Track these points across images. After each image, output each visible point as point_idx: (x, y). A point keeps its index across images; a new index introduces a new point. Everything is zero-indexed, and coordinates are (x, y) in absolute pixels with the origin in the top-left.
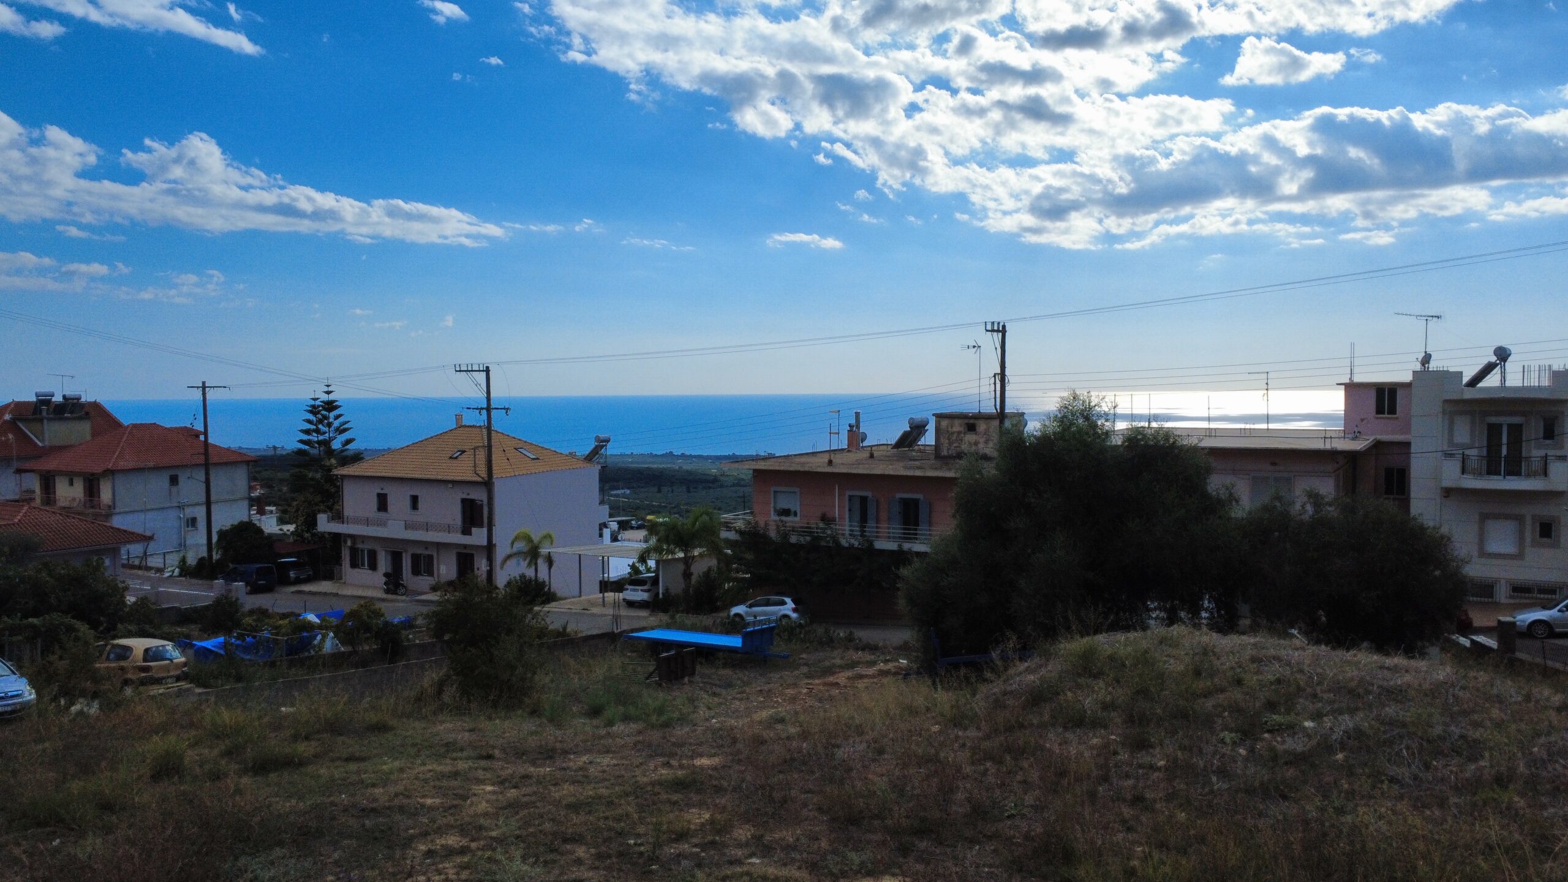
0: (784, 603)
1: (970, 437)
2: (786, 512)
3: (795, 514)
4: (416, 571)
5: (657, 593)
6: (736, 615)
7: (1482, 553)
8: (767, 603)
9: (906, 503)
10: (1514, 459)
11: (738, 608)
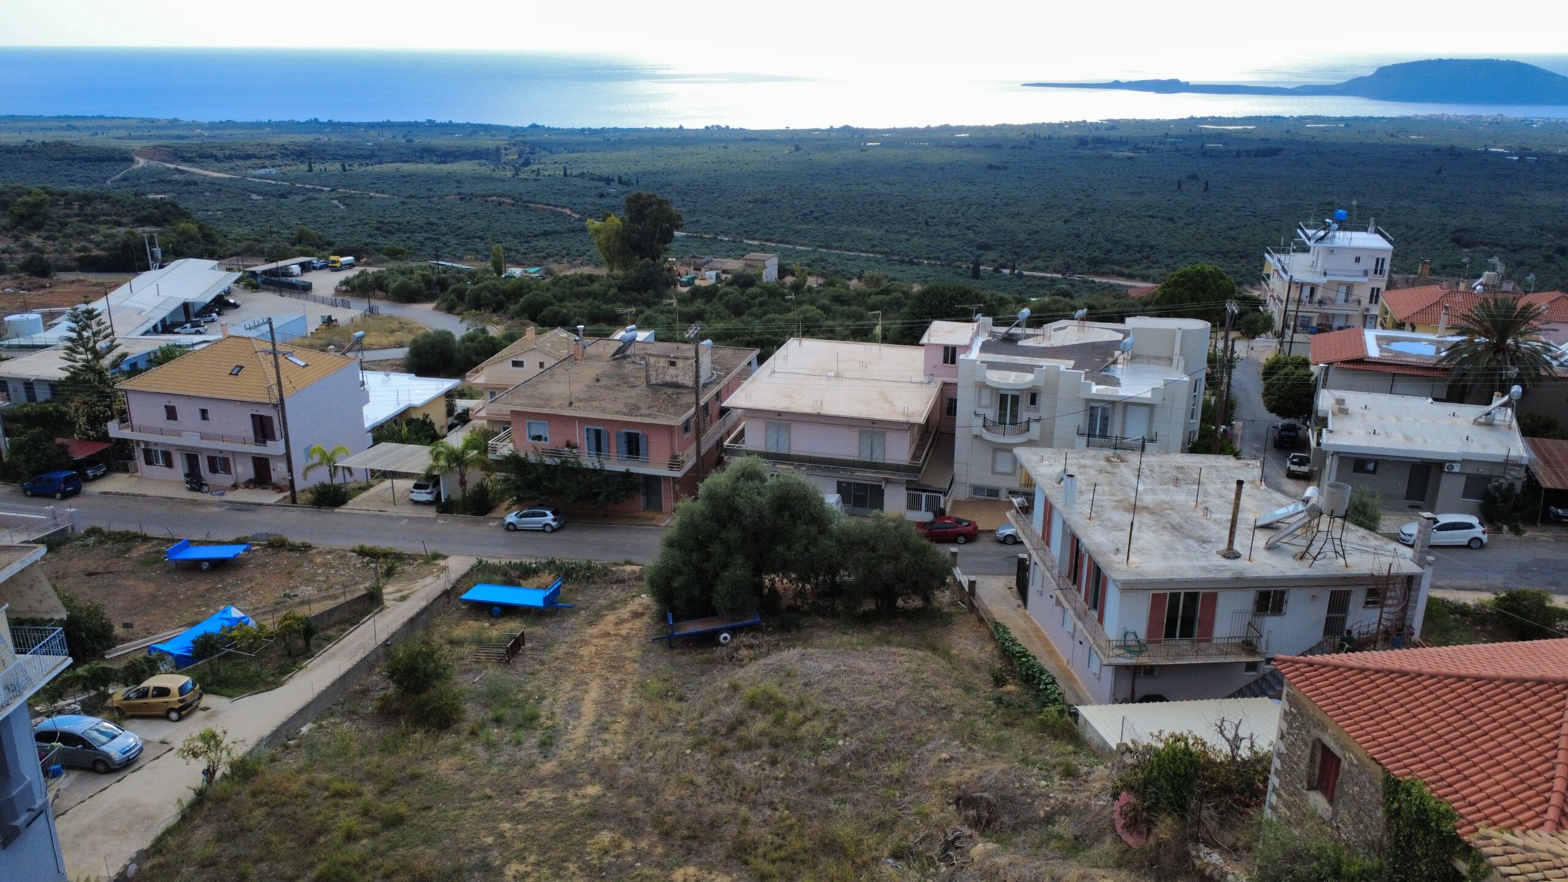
0: (545, 515)
1: (672, 371)
2: (538, 438)
3: (546, 439)
4: (213, 469)
5: (439, 494)
6: (510, 523)
7: (994, 472)
8: (533, 515)
9: (629, 435)
10: (1014, 414)
11: (511, 518)
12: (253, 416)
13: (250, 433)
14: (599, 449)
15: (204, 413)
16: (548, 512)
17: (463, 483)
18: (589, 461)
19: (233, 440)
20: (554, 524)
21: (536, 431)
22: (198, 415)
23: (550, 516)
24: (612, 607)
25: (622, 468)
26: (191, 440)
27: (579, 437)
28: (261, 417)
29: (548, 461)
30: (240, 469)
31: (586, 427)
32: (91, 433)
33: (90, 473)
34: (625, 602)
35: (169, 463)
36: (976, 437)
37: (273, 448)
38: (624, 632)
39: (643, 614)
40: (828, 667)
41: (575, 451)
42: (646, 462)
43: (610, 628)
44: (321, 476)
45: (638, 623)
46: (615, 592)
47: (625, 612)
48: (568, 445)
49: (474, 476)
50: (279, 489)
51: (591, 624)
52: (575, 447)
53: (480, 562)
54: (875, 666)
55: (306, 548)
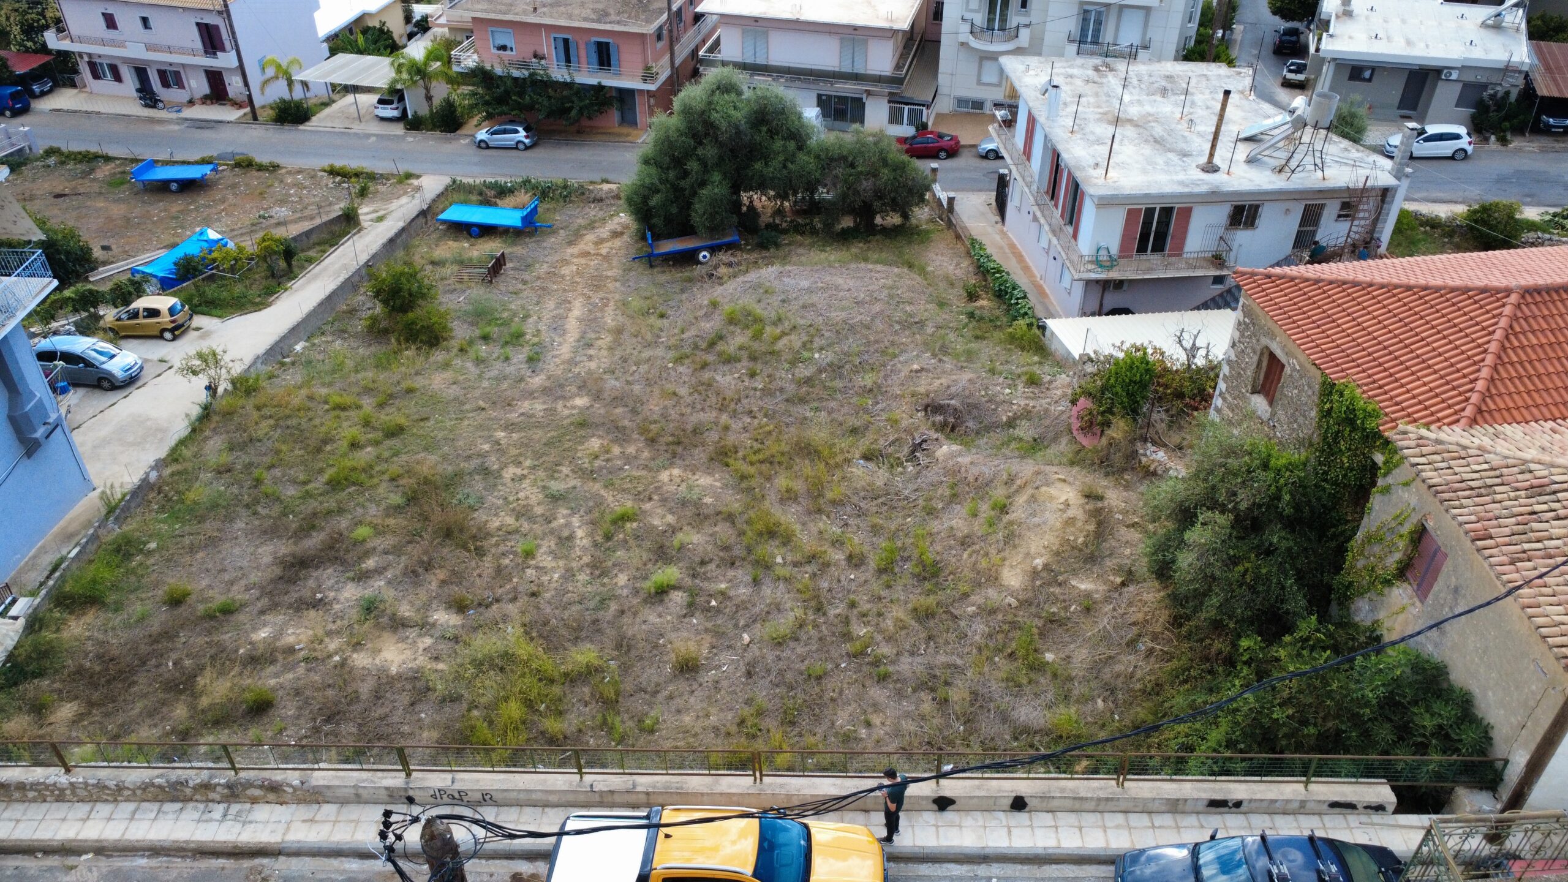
2: (503, 48)
3: (512, 49)
4: (166, 84)
5: (405, 111)
6: (481, 141)
7: (979, 82)
8: (505, 132)
9: (599, 45)
10: (1004, 19)
11: (482, 135)
12: (198, 24)
13: (198, 45)
14: (568, 60)
15: (145, 21)
16: (520, 129)
17: (429, 98)
18: (559, 74)
19: (181, 51)
20: (527, 141)
21: (501, 42)
22: (139, 24)
23: (522, 133)
24: (591, 226)
25: (593, 81)
26: (136, 51)
27: (547, 47)
28: (207, 25)
29: (516, 73)
30: (193, 83)
31: (553, 35)
32: (29, 44)
33: (36, 88)
34: (603, 221)
35: (118, 78)
36: (962, 44)
37: (225, 60)
38: (604, 251)
39: (622, 233)
40: (805, 284)
41: (543, 62)
42: (619, 74)
43: (591, 248)
44: (278, 91)
45: (617, 243)
46: (593, 211)
47: (604, 232)
48: (535, 56)
49: (441, 91)
50: (239, 105)
51: (570, 243)
52: (543, 58)
53: (454, 181)
54: (851, 283)
55: (275, 167)
